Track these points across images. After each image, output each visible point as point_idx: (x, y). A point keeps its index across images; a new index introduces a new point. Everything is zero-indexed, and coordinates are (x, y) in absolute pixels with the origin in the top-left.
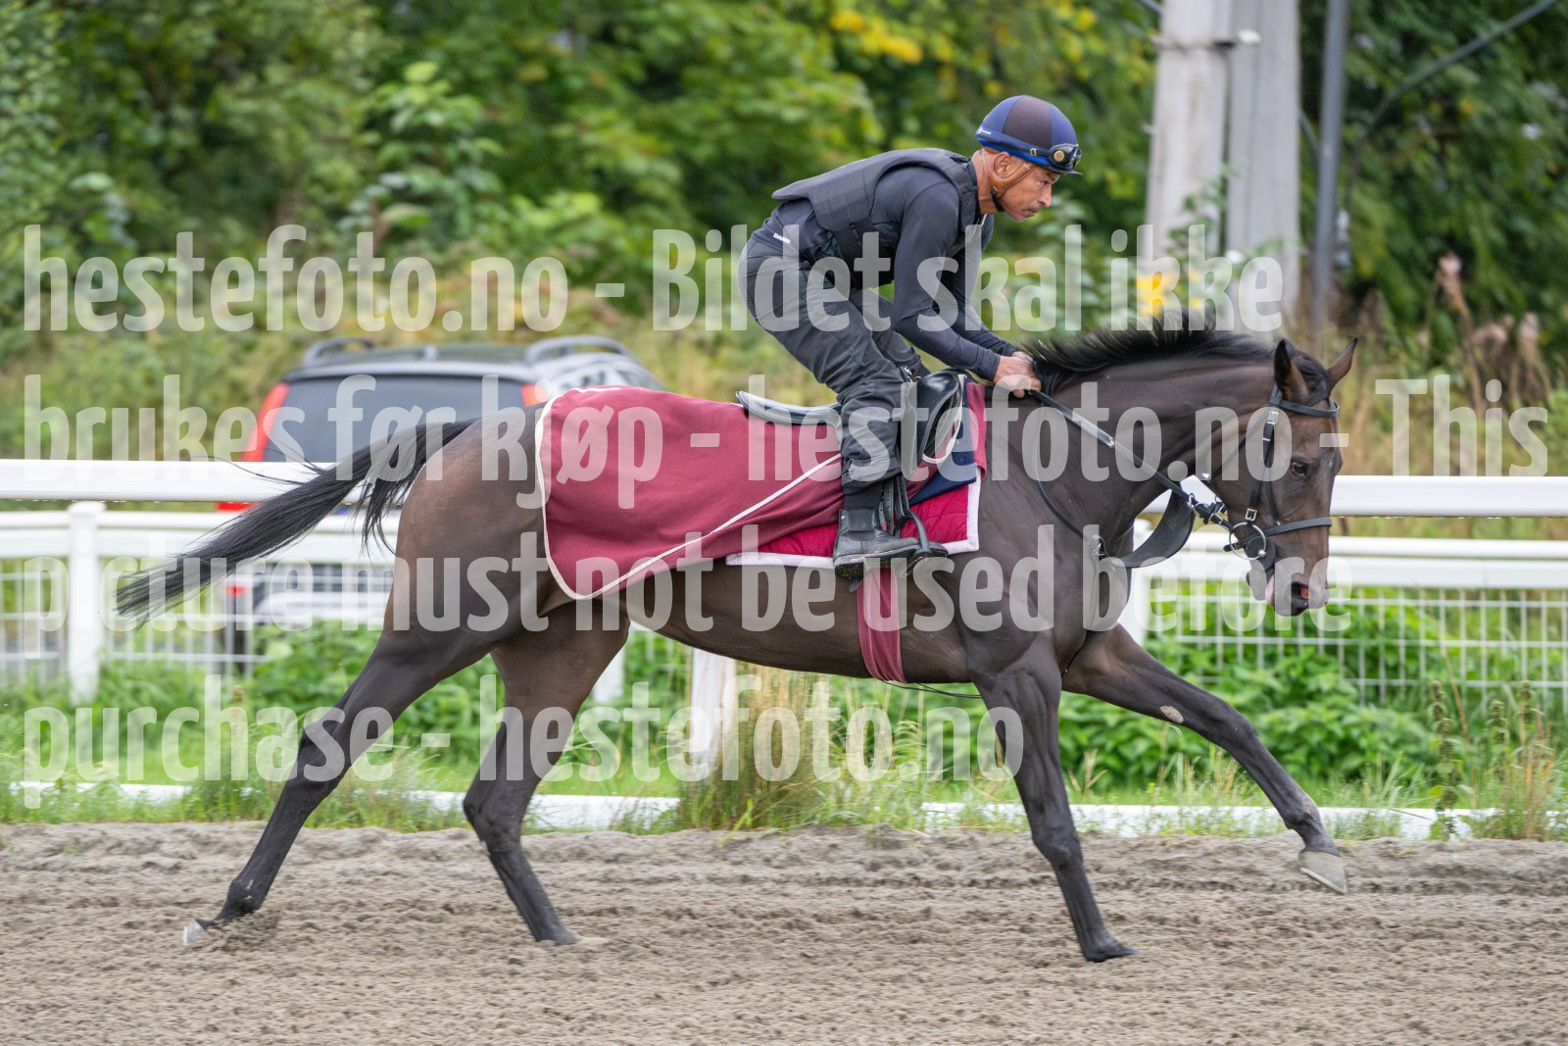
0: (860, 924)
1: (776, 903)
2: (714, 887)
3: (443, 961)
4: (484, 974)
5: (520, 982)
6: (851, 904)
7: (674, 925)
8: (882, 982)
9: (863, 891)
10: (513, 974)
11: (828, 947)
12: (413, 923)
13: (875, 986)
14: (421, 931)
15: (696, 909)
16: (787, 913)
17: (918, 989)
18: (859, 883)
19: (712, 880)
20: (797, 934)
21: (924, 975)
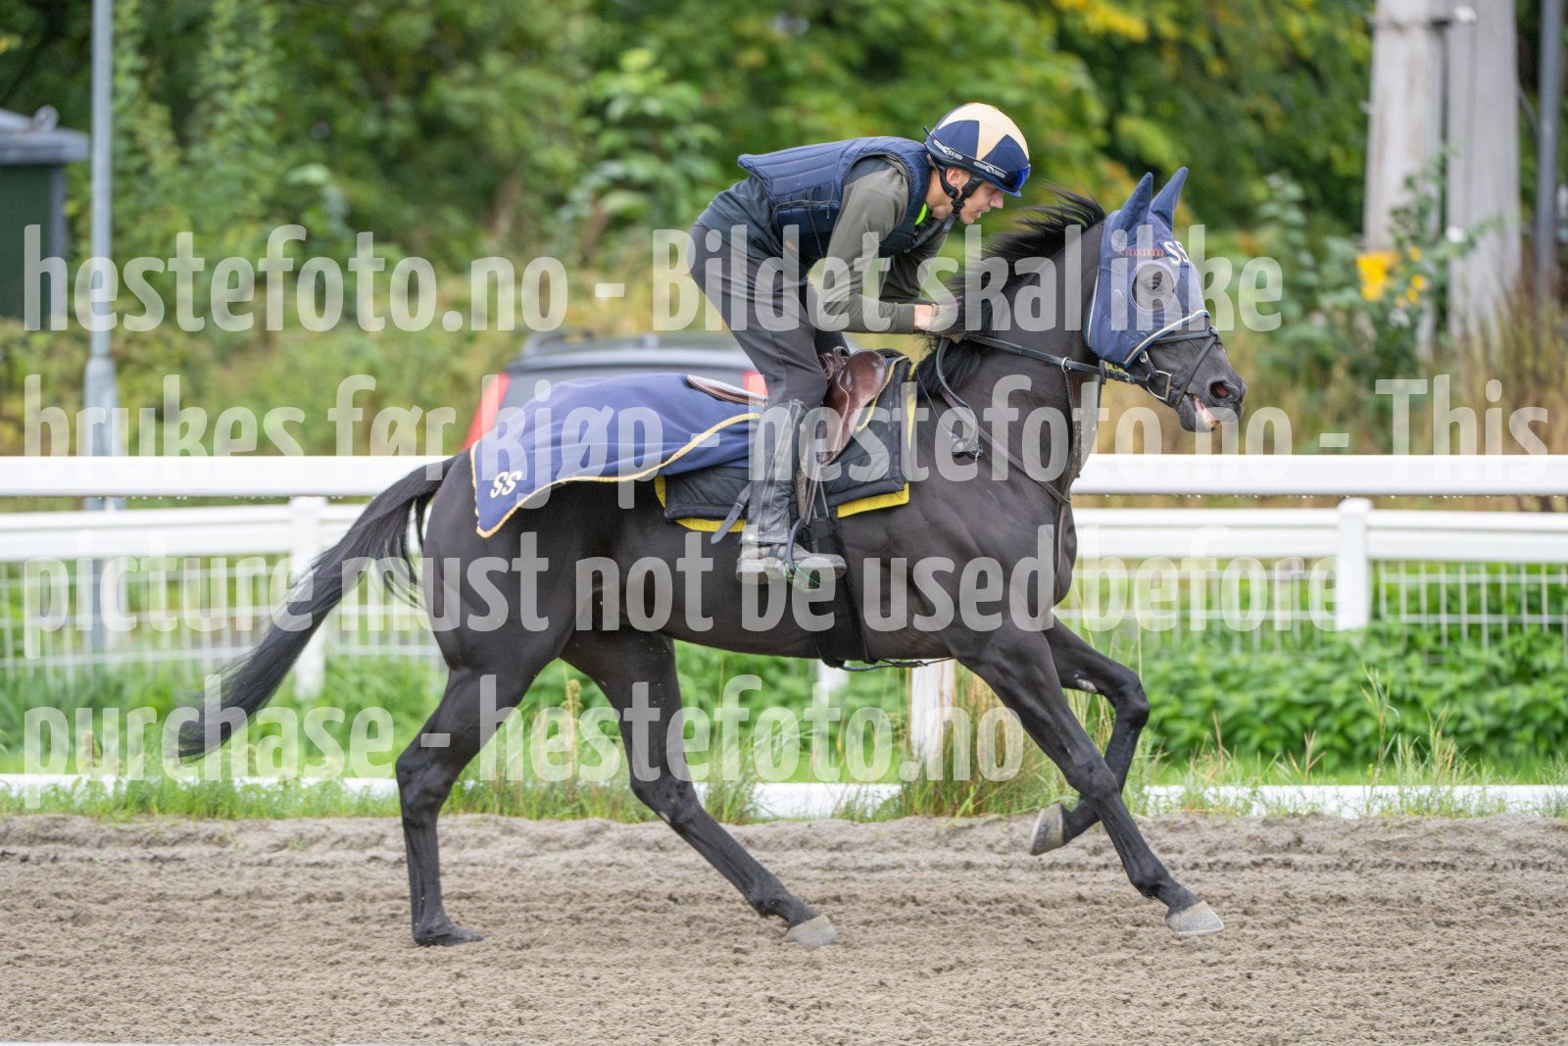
0: (1083, 908)
1: (999, 889)
2: (937, 874)
3: (668, 951)
4: (709, 963)
5: (744, 971)
6: (1073, 890)
7: (898, 913)
8: (1106, 965)
9: (1086, 876)
10: (737, 963)
11: (1052, 932)
12: (638, 914)
13: (1098, 970)
14: (646, 922)
15: (920, 896)
16: (1010, 898)
17: (1142, 973)
18: (1082, 868)
19: (935, 866)
20: (1022, 920)
21: (1147, 959)
